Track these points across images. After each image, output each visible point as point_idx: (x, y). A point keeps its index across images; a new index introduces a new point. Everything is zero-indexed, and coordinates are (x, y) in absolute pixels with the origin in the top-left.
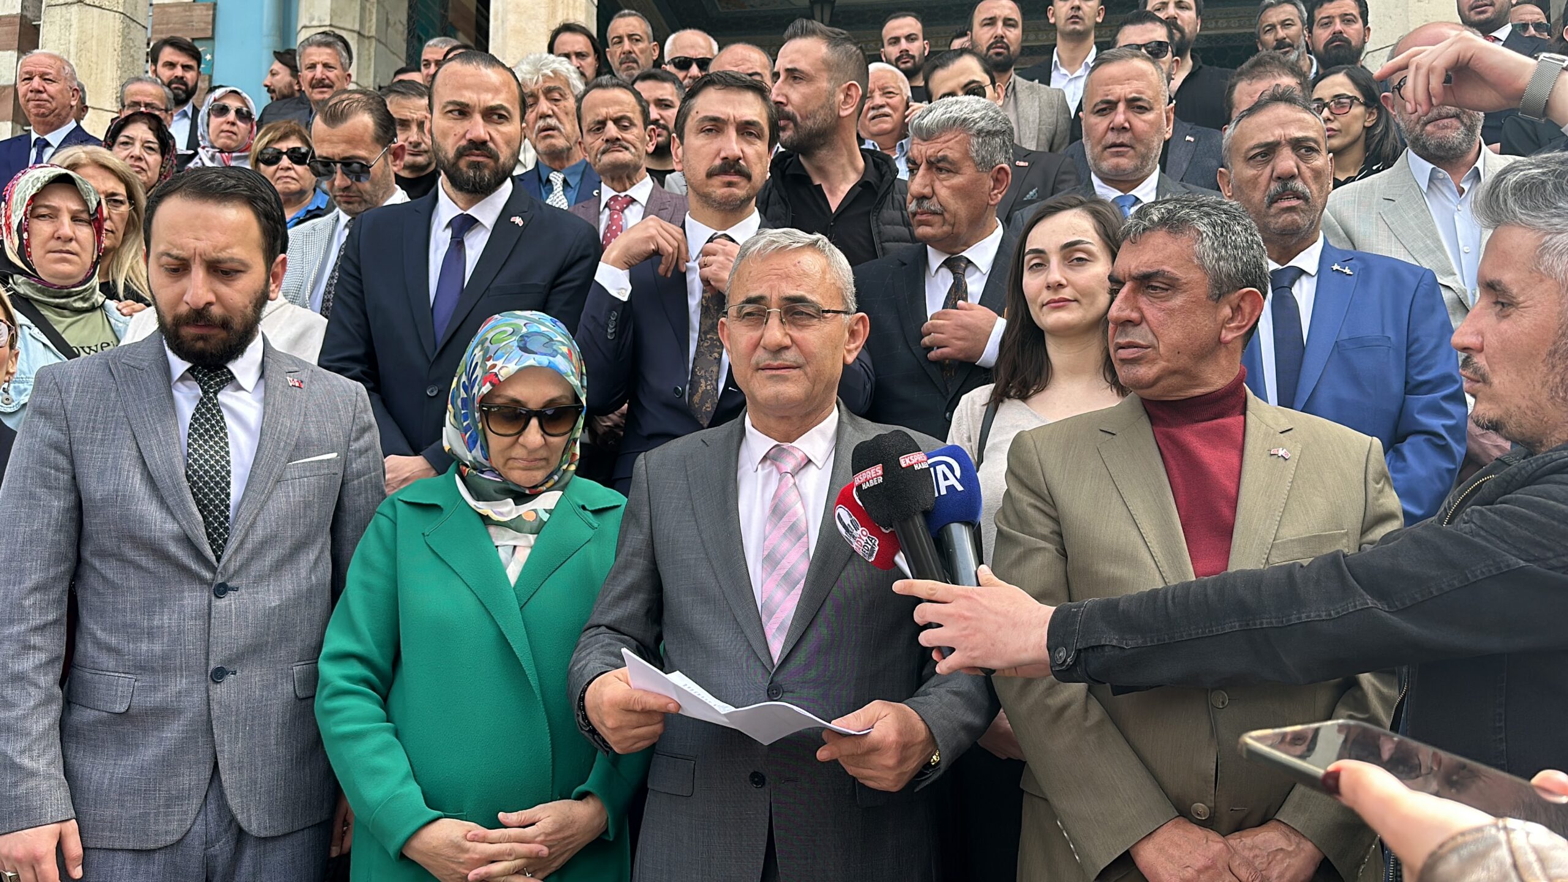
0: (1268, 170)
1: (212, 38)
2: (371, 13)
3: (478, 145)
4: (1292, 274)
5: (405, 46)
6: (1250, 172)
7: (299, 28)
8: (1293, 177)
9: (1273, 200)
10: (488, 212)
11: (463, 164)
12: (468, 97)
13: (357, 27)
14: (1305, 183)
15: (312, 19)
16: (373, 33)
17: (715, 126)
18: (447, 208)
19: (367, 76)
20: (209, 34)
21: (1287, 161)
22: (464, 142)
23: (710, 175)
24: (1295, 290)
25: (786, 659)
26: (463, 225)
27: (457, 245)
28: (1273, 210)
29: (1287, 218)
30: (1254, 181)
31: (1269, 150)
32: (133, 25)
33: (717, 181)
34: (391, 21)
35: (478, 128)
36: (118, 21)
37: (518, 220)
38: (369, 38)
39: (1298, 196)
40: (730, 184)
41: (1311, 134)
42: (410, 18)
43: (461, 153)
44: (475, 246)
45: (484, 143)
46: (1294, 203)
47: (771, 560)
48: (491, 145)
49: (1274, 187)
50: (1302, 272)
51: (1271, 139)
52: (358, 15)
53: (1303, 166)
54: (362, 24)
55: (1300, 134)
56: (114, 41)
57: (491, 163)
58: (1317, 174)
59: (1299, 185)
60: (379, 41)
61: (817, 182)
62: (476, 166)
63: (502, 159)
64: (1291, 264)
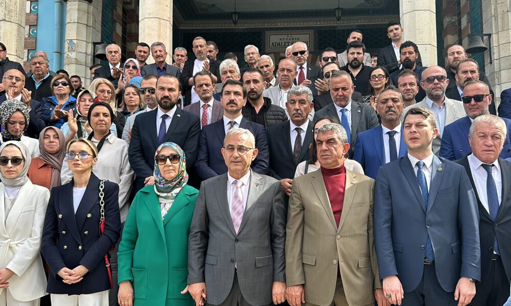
0: (386, 105)
1: (36, 25)
2: (90, 18)
3: (166, 97)
4: (394, 132)
5: (101, 28)
6: (382, 106)
7: (67, 23)
8: (392, 107)
9: (387, 112)
10: (171, 113)
11: (162, 101)
12: (164, 85)
13: (86, 23)
14: (395, 109)
15: (71, 20)
16: (91, 25)
17: (229, 93)
18: (160, 113)
19: (89, 39)
20: (36, 24)
21: (390, 103)
22: (163, 96)
23: (227, 105)
24: (395, 137)
25: (239, 233)
26: (165, 117)
27: (163, 122)
28: (387, 114)
29: (390, 116)
30: (383, 108)
31: (386, 100)
32: (21, 27)
33: (229, 106)
34: (97, 20)
35: (167, 93)
36: (16, 26)
37: (179, 115)
38: (90, 26)
39: (392, 111)
40: (232, 106)
41: (397, 97)
42: (102, 19)
43: (162, 99)
44: (168, 122)
45: (168, 97)
46: (392, 113)
47: (234, 208)
48: (170, 97)
49: (387, 109)
50: (396, 132)
51: (386, 98)
52: (86, 19)
53: (394, 105)
54: (87, 22)
55: (394, 97)
56: (15, 33)
57: (170, 101)
58: (398, 107)
59: (393, 109)
60: (93, 27)
61: (253, 106)
62: (165, 102)
63: (172, 100)
64: (394, 130)
